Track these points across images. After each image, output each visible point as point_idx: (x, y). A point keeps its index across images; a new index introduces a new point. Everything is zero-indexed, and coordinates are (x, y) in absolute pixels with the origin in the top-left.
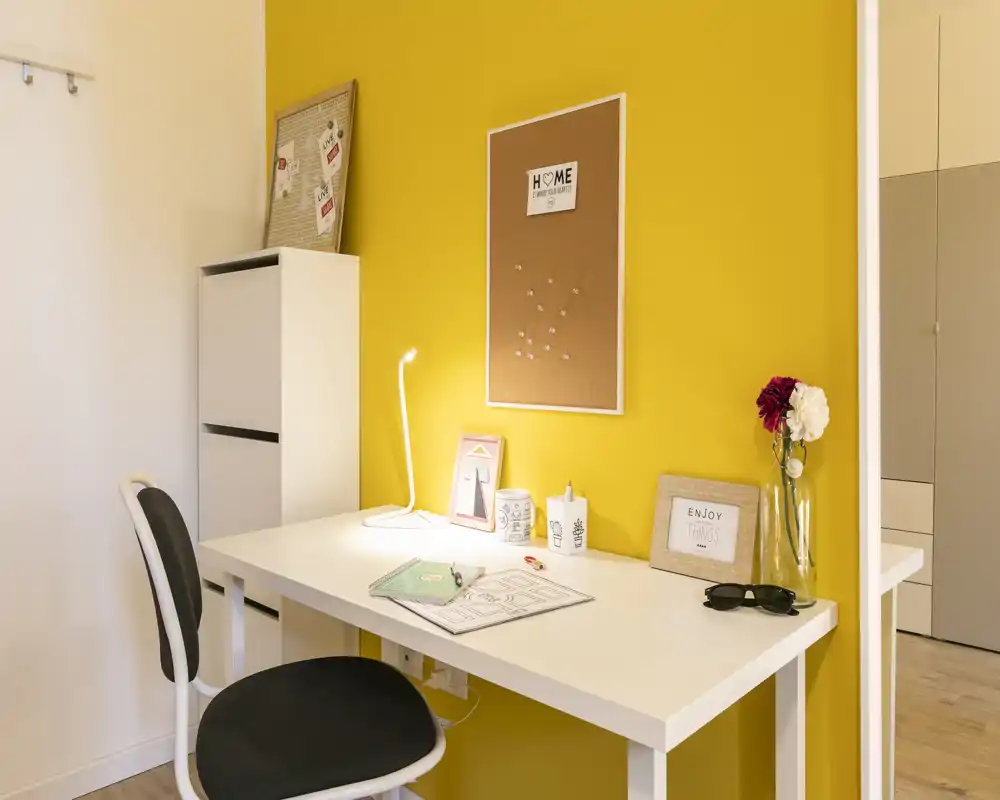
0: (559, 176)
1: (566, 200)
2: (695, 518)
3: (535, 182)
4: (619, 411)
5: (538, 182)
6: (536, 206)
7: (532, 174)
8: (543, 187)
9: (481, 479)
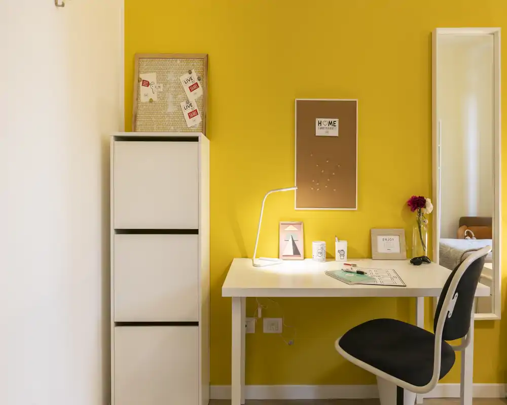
0: (330, 123)
1: (334, 132)
2: (385, 241)
3: (319, 123)
4: (356, 209)
5: (321, 123)
6: (319, 132)
7: (318, 120)
8: (323, 126)
9: (294, 239)
